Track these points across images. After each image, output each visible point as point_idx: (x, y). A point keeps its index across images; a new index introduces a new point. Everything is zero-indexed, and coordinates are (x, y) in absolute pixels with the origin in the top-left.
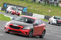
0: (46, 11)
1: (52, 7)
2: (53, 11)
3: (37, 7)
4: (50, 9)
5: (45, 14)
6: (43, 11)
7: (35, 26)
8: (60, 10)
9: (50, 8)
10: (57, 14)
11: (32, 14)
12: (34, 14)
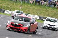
3: (9, 4)
6: (15, 7)
7: (31, 24)
8: (30, 7)
9: (21, 4)
10: (28, 11)
11: (4, 11)
12: (6, 10)
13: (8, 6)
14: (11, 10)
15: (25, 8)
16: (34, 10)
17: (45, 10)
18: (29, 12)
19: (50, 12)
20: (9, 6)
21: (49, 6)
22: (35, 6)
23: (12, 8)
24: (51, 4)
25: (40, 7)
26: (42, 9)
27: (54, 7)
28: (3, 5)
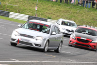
0: (31, 8)
1: (41, 2)
2: (41, 8)
3: (16, 2)
4: (37, 5)
5: (29, 14)
6: (26, 8)
8: (52, 7)
9: (37, 2)
10: (48, 13)
11: (8, 14)
12: (11, 13)
13: (14, 5)
14: (19, 12)
15: (43, 9)
16: (58, 12)
17: (76, 13)
18: (50, 16)
19: (85, 16)
20: (17, 6)
21: (83, 6)
22: (59, 5)
24: (87, 2)
25: (68, 7)
26: (72, 11)
27: (92, 7)
28: (7, 3)
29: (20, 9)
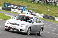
3: (36, 7)
5: (44, 13)
9: (49, 7)
10: (55, 13)
15: (52, 11)
23: (39, 10)
28: (31, 8)
29: (39, 11)
